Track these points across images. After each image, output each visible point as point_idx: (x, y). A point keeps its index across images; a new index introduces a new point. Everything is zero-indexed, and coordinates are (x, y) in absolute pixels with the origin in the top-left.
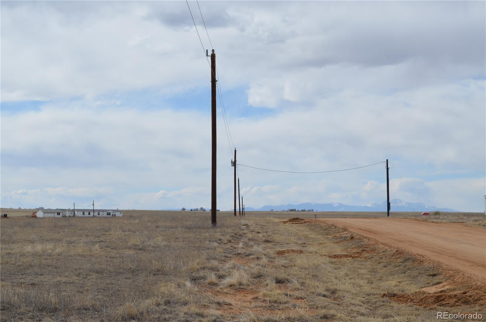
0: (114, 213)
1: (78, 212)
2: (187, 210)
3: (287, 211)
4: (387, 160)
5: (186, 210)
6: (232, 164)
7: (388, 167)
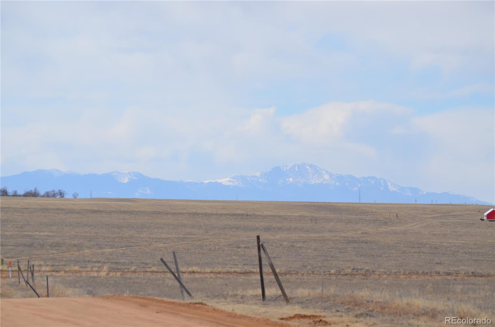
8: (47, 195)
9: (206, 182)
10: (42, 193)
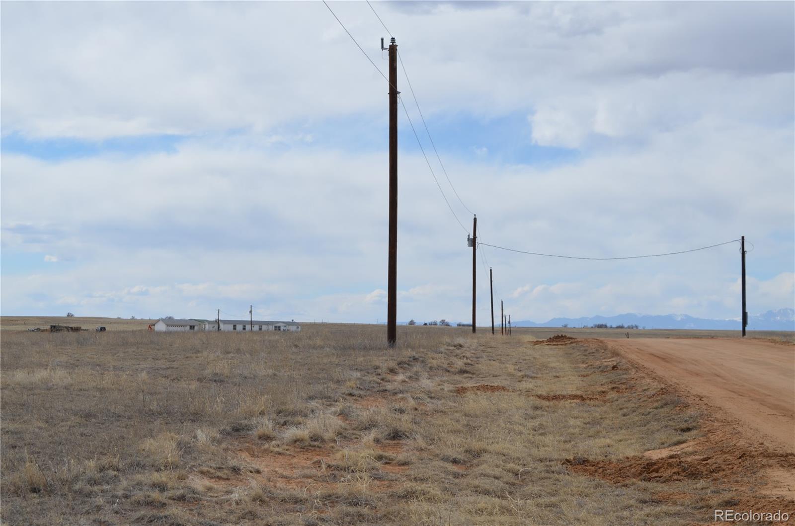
0: (288, 328)
1: (225, 325)
2: (419, 324)
3: (592, 327)
4: (743, 238)
5: (416, 324)
6: (469, 243)
7: (745, 250)
8: (629, 327)
9: (727, 320)
10: (626, 327)
